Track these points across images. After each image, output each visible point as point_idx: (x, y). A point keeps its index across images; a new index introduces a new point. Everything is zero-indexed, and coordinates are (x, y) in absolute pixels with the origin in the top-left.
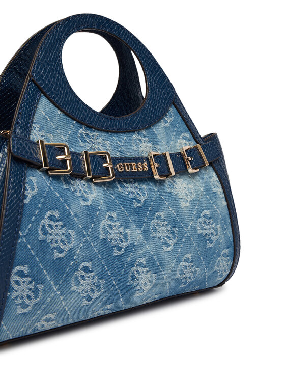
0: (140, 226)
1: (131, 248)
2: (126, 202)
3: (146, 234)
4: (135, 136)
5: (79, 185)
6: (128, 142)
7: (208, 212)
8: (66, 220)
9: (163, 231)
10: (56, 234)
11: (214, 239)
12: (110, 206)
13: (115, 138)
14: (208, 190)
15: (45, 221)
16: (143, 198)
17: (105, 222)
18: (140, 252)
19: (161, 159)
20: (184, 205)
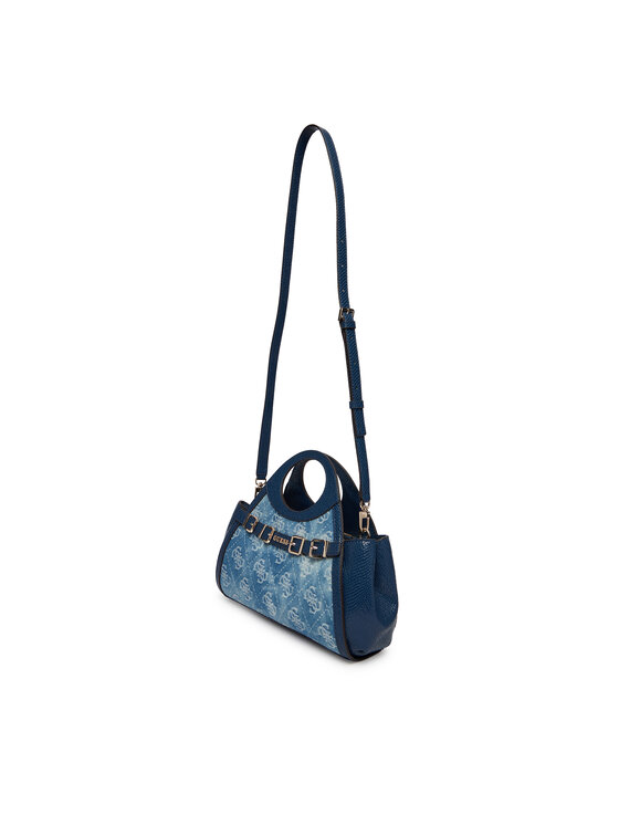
0: (274, 574)
1: (266, 583)
2: (273, 558)
3: (277, 580)
4: (299, 524)
5: (255, 540)
6: (292, 527)
7: (314, 588)
8: (243, 552)
9: (286, 585)
10: (238, 558)
11: (316, 610)
12: (264, 556)
13: (288, 522)
14: (321, 573)
15: (236, 550)
16: (282, 560)
17: (258, 563)
18: (269, 588)
19: (298, 541)
20: (301, 575)
